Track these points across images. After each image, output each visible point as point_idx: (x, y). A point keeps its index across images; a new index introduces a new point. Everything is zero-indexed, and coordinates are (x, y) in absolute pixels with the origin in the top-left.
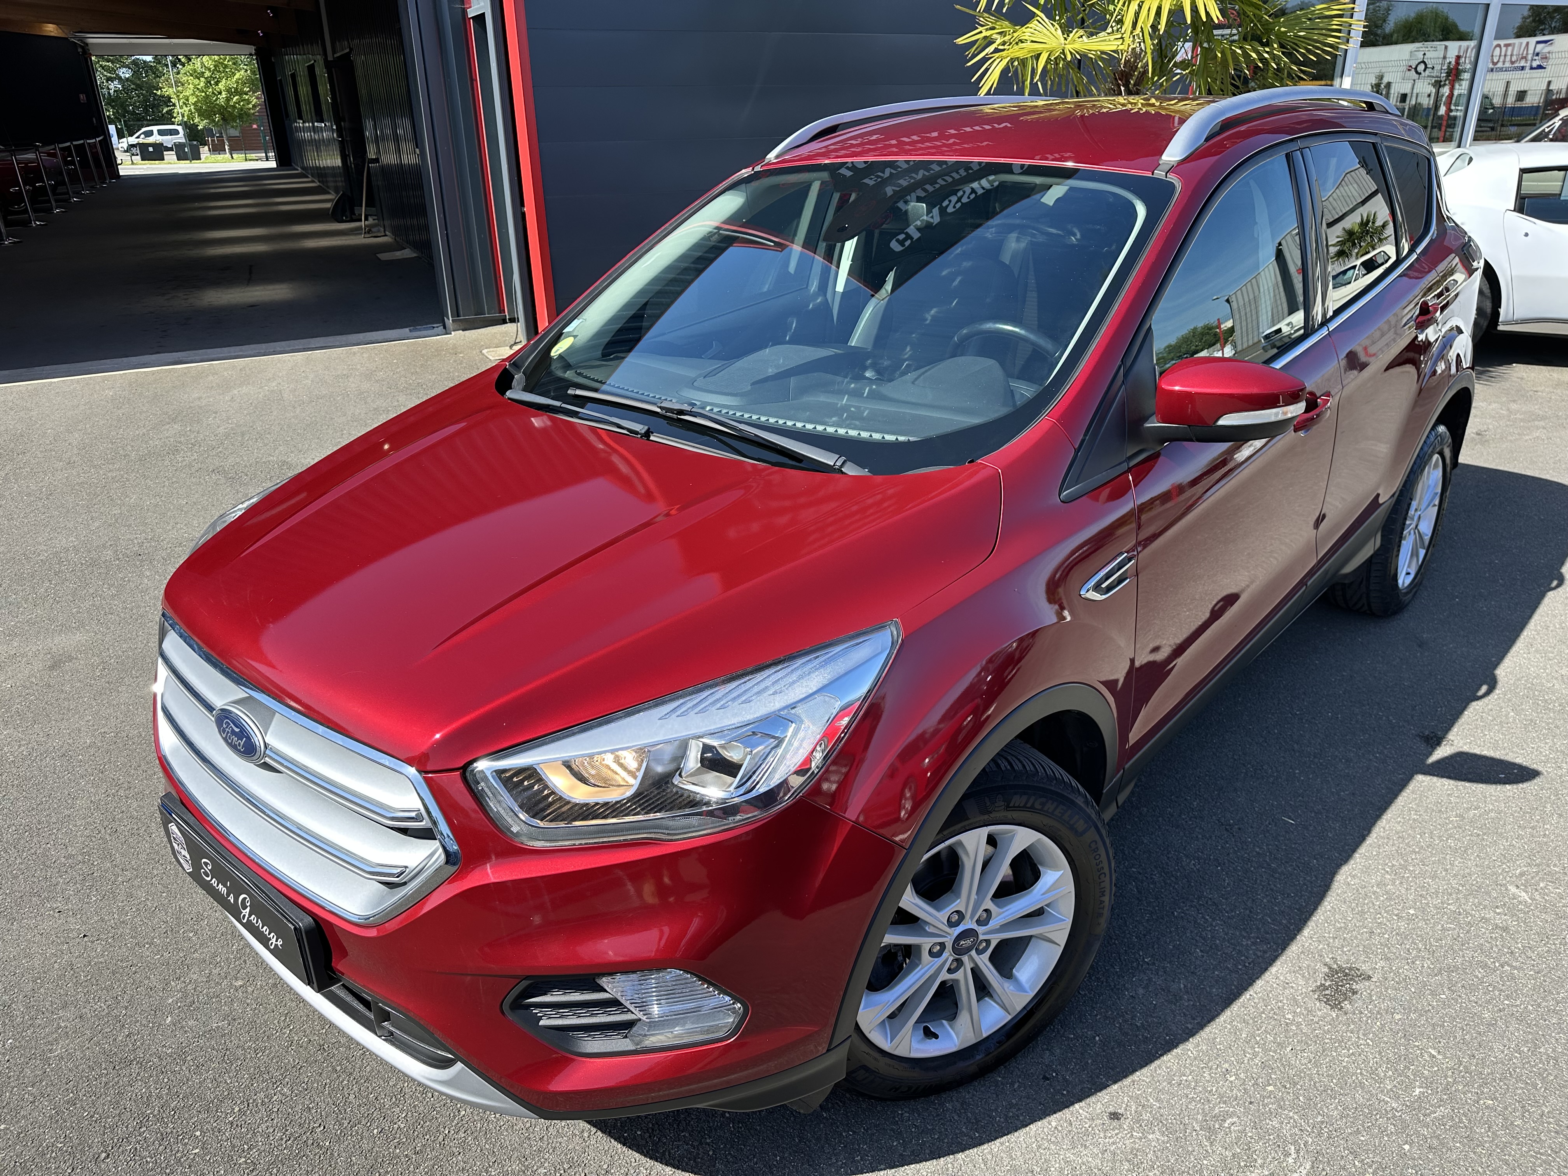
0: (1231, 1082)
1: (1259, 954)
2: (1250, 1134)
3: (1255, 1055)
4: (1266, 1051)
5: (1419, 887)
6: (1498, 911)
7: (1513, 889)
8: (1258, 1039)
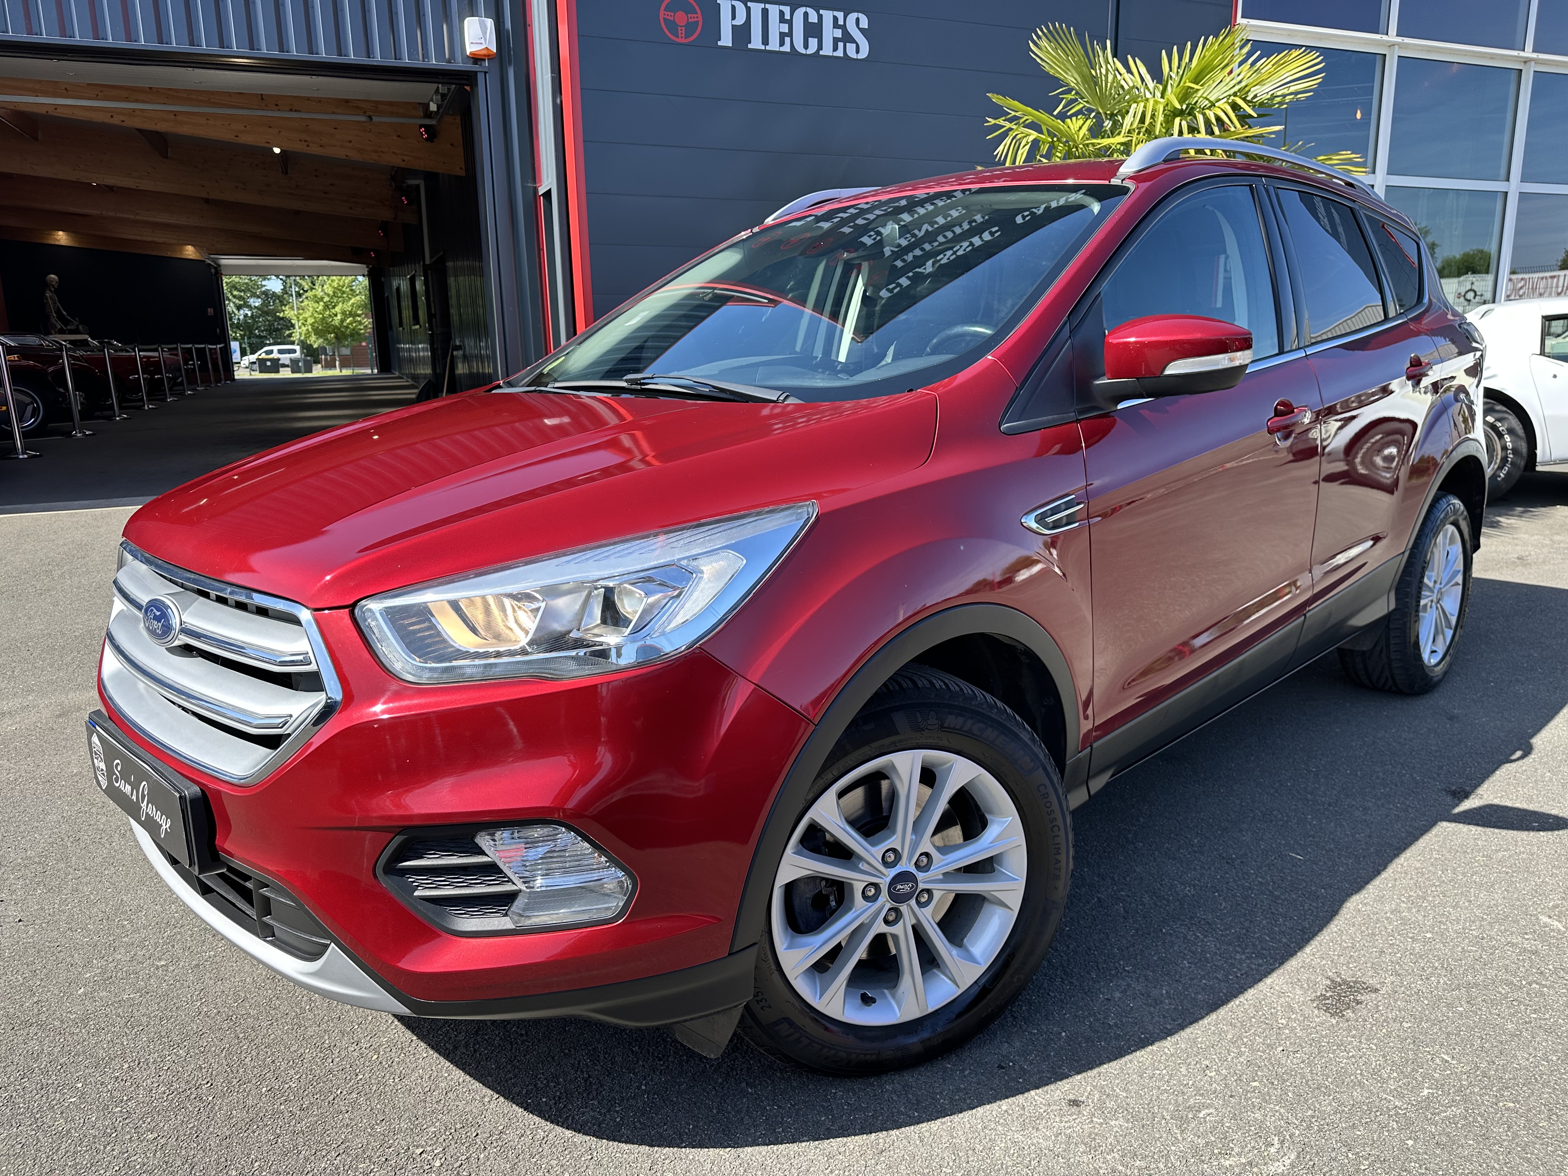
0: (1211, 1077)
1: (1253, 967)
2: (1227, 1124)
3: (1240, 1054)
4: (1253, 1050)
5: (1438, 914)
6: (1526, 937)
7: (1544, 919)
8: (1245, 1040)
